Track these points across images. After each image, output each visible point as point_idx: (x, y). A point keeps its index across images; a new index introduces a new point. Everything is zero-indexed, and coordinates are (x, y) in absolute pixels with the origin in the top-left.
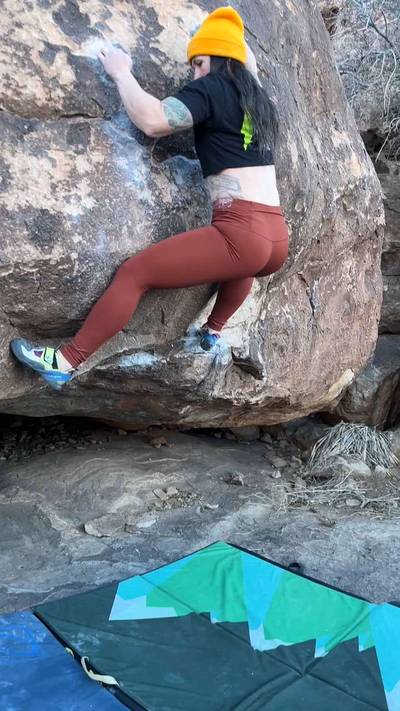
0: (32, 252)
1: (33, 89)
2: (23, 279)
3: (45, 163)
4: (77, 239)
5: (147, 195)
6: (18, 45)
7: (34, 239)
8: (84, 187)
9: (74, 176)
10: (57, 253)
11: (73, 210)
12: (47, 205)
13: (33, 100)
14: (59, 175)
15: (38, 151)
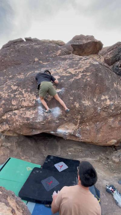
0: (26, 121)
1: (30, 105)
2: (26, 124)
3: (30, 112)
4: (31, 120)
5: (42, 115)
6: (30, 100)
7: (27, 120)
8: (34, 114)
9: (33, 113)
10: (29, 122)
11: (32, 117)
12: (28, 117)
13: (30, 106)
14: (31, 113)
15: (29, 111)
